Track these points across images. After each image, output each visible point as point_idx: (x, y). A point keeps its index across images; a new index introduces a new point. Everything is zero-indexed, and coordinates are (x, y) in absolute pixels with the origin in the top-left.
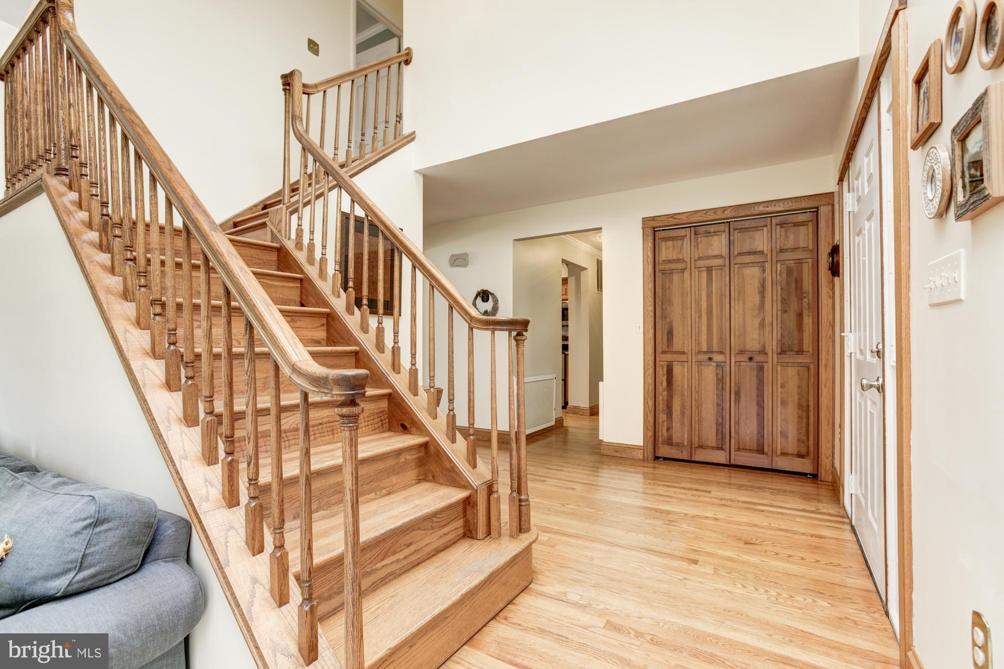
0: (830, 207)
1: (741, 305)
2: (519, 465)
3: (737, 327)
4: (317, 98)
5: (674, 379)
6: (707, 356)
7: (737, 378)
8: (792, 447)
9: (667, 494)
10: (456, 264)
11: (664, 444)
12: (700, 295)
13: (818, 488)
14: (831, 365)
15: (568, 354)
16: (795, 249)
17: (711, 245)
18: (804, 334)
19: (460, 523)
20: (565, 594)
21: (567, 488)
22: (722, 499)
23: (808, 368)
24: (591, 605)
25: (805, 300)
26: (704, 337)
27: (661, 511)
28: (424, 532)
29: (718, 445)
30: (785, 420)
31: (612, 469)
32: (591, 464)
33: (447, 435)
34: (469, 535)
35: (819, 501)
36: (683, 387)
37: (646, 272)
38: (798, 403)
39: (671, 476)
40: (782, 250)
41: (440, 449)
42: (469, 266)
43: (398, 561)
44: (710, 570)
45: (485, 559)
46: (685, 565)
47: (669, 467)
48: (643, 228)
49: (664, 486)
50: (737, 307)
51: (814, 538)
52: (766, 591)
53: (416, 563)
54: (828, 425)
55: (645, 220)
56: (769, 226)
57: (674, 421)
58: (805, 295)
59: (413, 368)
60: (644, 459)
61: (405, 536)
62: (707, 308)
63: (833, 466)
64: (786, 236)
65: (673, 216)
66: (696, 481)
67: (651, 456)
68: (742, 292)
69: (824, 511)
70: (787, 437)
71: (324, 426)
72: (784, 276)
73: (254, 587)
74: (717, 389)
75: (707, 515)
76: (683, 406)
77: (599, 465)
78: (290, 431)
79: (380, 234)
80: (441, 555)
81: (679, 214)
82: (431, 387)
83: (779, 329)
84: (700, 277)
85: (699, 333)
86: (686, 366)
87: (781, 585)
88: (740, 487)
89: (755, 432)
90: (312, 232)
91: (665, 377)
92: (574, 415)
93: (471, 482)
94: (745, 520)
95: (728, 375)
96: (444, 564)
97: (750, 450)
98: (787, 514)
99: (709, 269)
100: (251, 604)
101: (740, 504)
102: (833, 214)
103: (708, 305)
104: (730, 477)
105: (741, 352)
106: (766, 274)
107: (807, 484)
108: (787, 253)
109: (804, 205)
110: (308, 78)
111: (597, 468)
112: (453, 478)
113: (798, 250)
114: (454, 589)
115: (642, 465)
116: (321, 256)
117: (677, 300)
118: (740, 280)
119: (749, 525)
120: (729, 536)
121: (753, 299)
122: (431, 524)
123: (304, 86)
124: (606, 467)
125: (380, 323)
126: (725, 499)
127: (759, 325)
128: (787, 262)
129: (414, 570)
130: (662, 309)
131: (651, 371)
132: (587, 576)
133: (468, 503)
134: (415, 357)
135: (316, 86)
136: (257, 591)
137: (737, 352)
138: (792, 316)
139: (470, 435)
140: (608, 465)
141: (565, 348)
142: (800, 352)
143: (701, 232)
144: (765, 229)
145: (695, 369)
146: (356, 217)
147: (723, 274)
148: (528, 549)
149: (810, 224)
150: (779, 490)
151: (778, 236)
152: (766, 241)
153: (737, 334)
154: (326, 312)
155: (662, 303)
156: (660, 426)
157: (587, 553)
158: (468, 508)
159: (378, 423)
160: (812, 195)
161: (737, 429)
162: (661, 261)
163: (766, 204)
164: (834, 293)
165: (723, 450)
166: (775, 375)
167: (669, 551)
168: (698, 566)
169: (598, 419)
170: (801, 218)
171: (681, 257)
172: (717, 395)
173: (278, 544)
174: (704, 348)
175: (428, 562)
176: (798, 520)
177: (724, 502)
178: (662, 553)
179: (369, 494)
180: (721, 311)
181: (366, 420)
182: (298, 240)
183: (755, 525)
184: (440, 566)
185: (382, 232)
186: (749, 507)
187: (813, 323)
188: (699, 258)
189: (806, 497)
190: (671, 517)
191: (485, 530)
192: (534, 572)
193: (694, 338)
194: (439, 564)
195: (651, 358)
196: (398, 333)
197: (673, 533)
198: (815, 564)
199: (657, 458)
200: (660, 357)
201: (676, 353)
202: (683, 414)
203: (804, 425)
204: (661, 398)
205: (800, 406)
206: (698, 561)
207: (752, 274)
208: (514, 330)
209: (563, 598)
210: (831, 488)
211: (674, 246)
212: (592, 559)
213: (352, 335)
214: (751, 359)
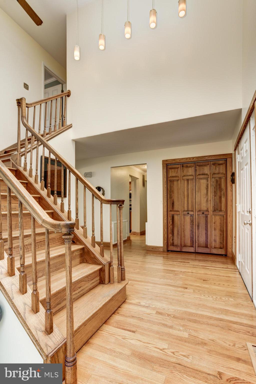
0: (231, 158)
1: (200, 193)
2: (121, 255)
3: (198, 202)
4: (31, 109)
5: (175, 221)
6: (187, 212)
7: (198, 220)
8: (218, 245)
9: (173, 264)
10: (86, 176)
11: (171, 245)
12: (184, 189)
13: (227, 259)
14: (231, 215)
15: (131, 212)
16: (218, 173)
17: (189, 171)
18: (222, 204)
19: (98, 278)
20: (140, 303)
21: (135, 264)
22: (194, 265)
23: (224, 216)
24: (150, 306)
25: (222, 192)
26: (186, 205)
27: (172, 271)
28: (85, 282)
29: (191, 245)
30: (215, 235)
31: (151, 256)
32: (143, 254)
33: (92, 245)
34: (102, 283)
35: (228, 264)
36: (178, 224)
37: (164, 181)
38: (220, 229)
39: (174, 257)
40: (214, 174)
41: (89, 250)
42: (92, 177)
43: (76, 294)
44: (192, 291)
45: (109, 291)
46: (183, 289)
47: (173, 254)
48: (163, 164)
49: (172, 261)
50: (198, 195)
51: (227, 277)
52: (212, 297)
53: (83, 294)
54: (231, 237)
55: (163, 161)
56: (209, 165)
57: (175, 237)
58: (222, 190)
59: (77, 219)
60: (163, 251)
61: (78, 284)
62: (187, 194)
63: (232, 252)
64: (216, 169)
65: (174, 160)
66: (184, 259)
67: (166, 250)
68: (200, 189)
69: (230, 267)
70: (216, 242)
71: (42, 242)
72: (215, 183)
73: (25, 307)
74: (191, 224)
75: (189, 271)
76: (178, 231)
77: (146, 254)
78: (29, 245)
79: (62, 165)
80: (92, 291)
81: (176, 159)
82: (85, 226)
83: (213, 202)
84: (184, 183)
85: (184, 204)
86: (179, 216)
87: (217, 294)
88: (200, 260)
89: (205, 240)
90: (31, 164)
91: (171, 220)
92: (134, 235)
93: (102, 262)
94: (203, 272)
95: (195, 219)
96: (93, 294)
97: (203, 247)
98: (217, 269)
99: (188, 180)
100: (25, 313)
101: (200, 267)
102: (232, 161)
103: (187, 193)
104: (196, 257)
105: (200, 211)
106: (209, 182)
107: (223, 258)
108: (216, 175)
109: (222, 157)
110: (28, 101)
111: (146, 255)
112: (95, 261)
113: (220, 174)
114: (100, 303)
115: (163, 254)
116: (35, 174)
117: (175, 192)
118: (199, 184)
119: (204, 274)
120: (197, 278)
121: (204, 191)
122: (88, 279)
123: (27, 104)
124: (149, 255)
125: (62, 201)
126: (195, 265)
127: (206, 201)
128: (216, 178)
129: (82, 297)
130: (170, 195)
131: (166, 218)
132: (147, 296)
133: (101, 271)
134: (78, 215)
135: (31, 104)
136: (26, 308)
137: (198, 211)
138: (218, 197)
139: (101, 244)
140: (150, 254)
141: (130, 209)
142: (221, 210)
143: (185, 166)
144: (208, 166)
145: (182, 217)
146: (51, 158)
147: (193, 182)
148: (125, 287)
149: (224, 165)
150: (214, 261)
151: (213, 168)
152: (208, 170)
153: (198, 204)
154: (39, 196)
155: (170, 192)
156: (170, 239)
157: (146, 287)
158: (101, 272)
159: (63, 241)
160: (225, 154)
161: (198, 239)
162: (169, 177)
163: (208, 157)
164: (232, 189)
165: (193, 247)
166: (212, 219)
167: (176, 285)
168: (187, 290)
169: (145, 237)
170: (221, 162)
171: (177, 175)
172: (191, 227)
173: (35, 289)
174: (186, 209)
175: (87, 294)
176: (221, 271)
177: (194, 266)
178: (174, 286)
179: (62, 268)
180: (192, 195)
181: (58, 239)
182: (25, 167)
183: (206, 274)
184: (92, 295)
185: (63, 165)
186: (204, 267)
187: (225, 201)
188: (184, 176)
189: (223, 263)
190: (176, 272)
191: (108, 280)
192: (127, 295)
193: (182, 206)
194: (92, 294)
195: (166, 213)
196: (70, 205)
197: (177, 278)
198: (228, 286)
199: (168, 251)
200: (169, 213)
201: (175, 211)
202: (178, 234)
203: (222, 237)
204: (170, 228)
205: (221, 230)
206: (187, 288)
207: (203, 182)
208: (119, 204)
209: (139, 304)
210: (231, 259)
211: (174, 171)
212: (148, 289)
213: (50, 206)
214: (203, 213)
